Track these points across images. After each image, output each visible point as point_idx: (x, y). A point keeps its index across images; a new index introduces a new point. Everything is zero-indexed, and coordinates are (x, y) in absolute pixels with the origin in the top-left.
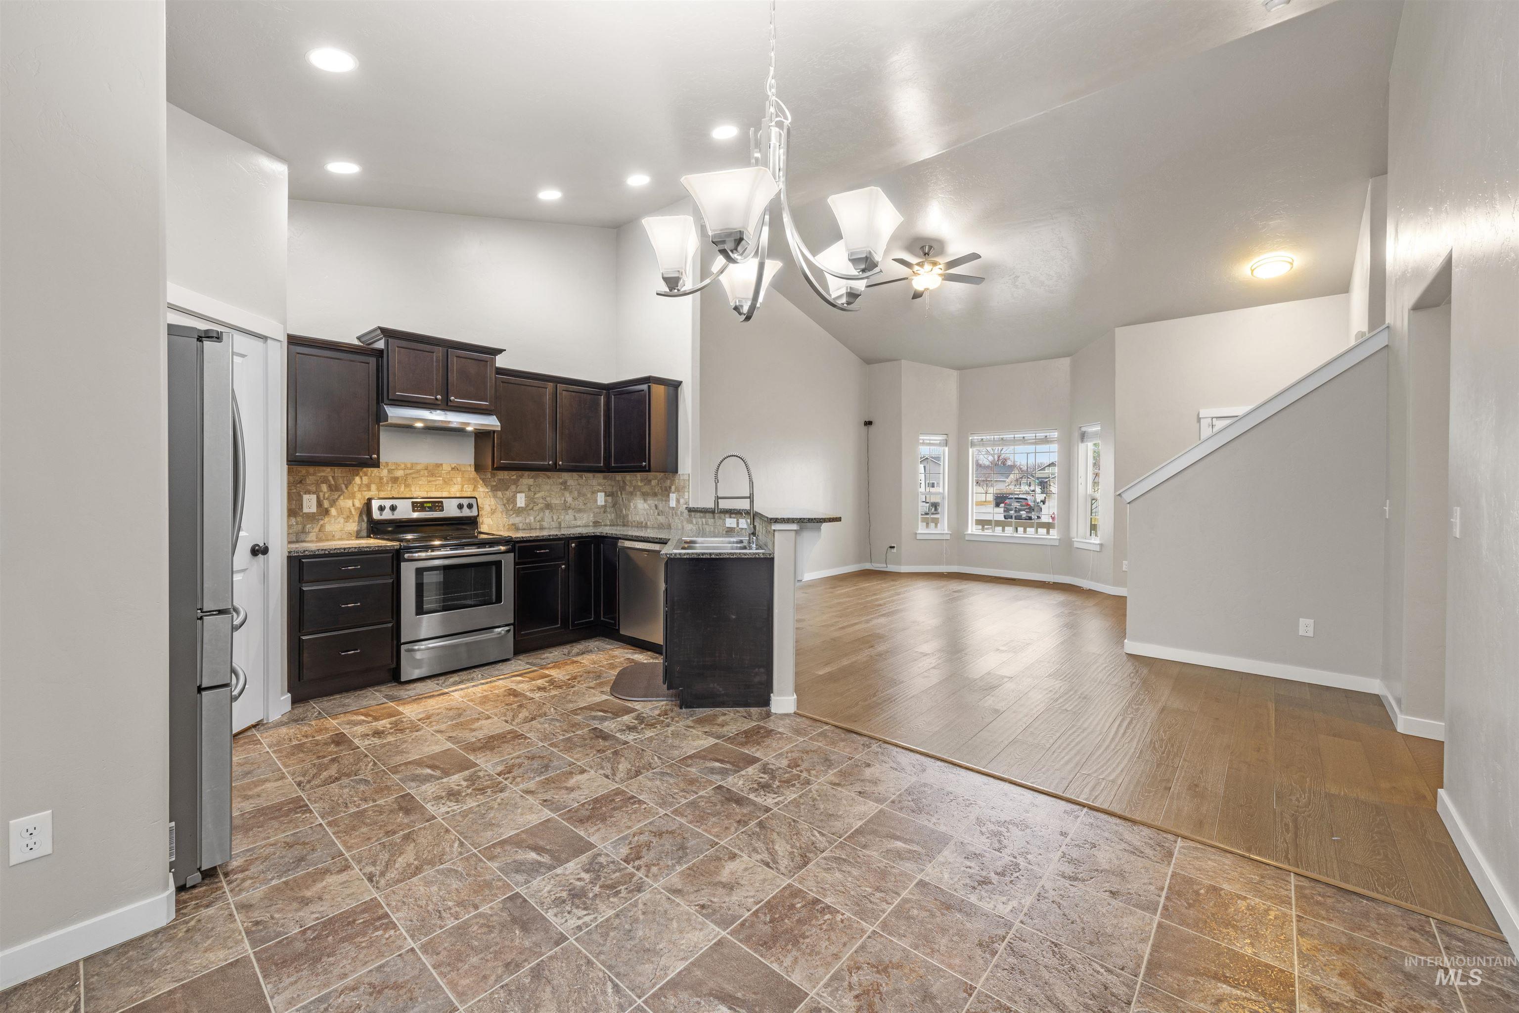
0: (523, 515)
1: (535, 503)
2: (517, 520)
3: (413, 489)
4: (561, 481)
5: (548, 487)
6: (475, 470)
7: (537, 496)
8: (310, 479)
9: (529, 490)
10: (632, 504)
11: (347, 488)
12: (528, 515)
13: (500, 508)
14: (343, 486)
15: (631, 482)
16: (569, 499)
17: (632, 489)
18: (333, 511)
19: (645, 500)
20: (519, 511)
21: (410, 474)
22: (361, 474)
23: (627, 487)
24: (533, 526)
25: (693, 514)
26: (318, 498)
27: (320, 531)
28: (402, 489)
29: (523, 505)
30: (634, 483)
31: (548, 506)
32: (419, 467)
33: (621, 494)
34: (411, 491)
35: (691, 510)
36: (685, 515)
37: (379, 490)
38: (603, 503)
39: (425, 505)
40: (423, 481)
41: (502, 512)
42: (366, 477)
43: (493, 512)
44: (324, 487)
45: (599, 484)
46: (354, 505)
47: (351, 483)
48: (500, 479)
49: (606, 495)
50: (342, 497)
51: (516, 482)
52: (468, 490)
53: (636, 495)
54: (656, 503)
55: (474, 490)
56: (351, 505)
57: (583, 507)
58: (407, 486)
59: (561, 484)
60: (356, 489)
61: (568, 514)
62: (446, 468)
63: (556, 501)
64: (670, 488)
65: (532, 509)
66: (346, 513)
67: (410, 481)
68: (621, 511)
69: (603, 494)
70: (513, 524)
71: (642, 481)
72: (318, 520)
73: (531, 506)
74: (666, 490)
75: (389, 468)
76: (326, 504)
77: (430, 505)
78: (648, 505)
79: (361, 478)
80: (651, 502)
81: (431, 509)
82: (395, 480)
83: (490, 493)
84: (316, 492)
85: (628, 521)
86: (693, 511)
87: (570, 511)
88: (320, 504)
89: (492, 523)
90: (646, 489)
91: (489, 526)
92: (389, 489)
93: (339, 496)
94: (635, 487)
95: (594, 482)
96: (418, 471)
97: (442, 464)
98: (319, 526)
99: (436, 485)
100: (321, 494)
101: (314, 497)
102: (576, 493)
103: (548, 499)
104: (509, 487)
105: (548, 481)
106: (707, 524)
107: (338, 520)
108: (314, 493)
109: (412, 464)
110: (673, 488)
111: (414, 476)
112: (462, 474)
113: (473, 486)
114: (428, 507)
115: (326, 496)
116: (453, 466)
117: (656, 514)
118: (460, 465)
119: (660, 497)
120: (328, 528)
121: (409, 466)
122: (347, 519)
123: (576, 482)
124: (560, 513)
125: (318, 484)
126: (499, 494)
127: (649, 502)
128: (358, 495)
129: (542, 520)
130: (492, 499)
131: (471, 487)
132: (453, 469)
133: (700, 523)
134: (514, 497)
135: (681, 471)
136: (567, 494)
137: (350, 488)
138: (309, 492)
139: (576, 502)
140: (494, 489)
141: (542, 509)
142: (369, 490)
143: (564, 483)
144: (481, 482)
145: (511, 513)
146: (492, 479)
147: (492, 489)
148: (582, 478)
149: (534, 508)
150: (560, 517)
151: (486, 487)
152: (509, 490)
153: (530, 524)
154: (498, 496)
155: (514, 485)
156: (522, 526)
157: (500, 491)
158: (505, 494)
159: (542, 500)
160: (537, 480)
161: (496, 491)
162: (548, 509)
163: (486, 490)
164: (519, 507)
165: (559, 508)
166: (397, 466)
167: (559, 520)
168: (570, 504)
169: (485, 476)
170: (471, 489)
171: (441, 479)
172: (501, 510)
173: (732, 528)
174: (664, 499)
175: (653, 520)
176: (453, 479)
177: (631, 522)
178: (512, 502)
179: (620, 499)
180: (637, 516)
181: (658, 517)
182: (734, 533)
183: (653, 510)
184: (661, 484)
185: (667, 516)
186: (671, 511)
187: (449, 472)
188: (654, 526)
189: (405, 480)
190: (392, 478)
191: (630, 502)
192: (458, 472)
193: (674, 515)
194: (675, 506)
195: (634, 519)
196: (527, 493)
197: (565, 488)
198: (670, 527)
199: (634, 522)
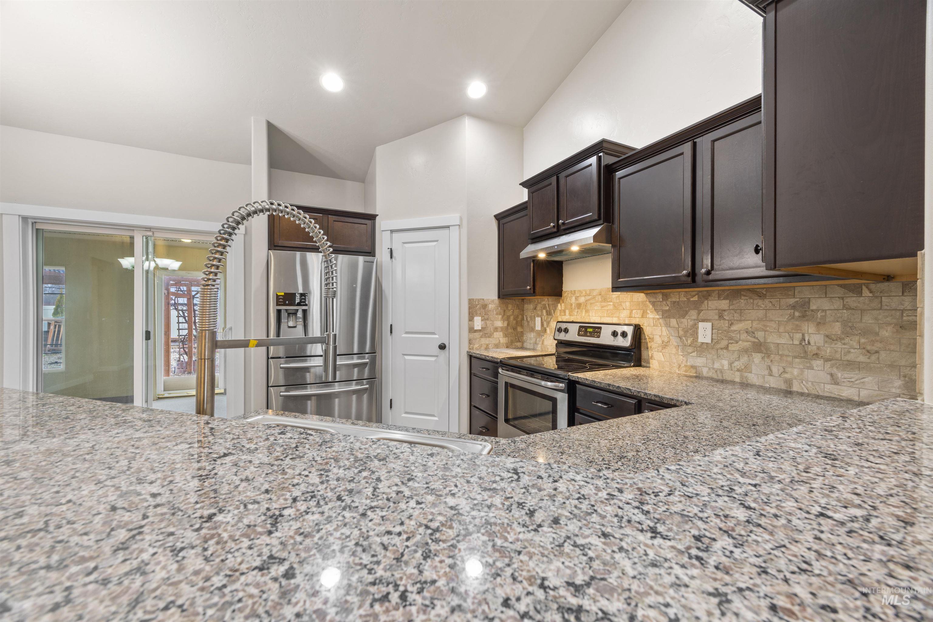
0: (709, 356)
1: (731, 338)
2: (699, 362)
3: (591, 314)
5: (761, 313)
7: (734, 328)
8: (539, 307)
9: (721, 317)
12: (718, 356)
13: (674, 341)
14: (553, 311)
16: (816, 337)
18: (548, 330)
20: (702, 349)
21: (589, 300)
22: (561, 302)
24: (728, 376)
26: (542, 320)
27: (542, 343)
28: (584, 314)
29: (708, 340)
32: (595, 293)
34: (589, 316)
37: (570, 314)
39: (588, 330)
40: (598, 306)
43: (665, 345)
44: (544, 311)
47: (556, 309)
48: (674, 302)
50: (553, 320)
51: (697, 305)
52: (636, 316)
55: (642, 317)
57: (862, 359)
58: (587, 311)
59: (793, 307)
60: (559, 313)
63: (779, 338)
65: (727, 348)
67: (588, 307)
70: (692, 367)
72: (542, 336)
73: (724, 343)
75: (576, 295)
76: (545, 325)
77: (591, 330)
79: (561, 305)
81: (592, 335)
82: (579, 306)
83: (661, 321)
87: (818, 363)
88: (542, 324)
89: (663, 360)
91: (660, 362)
92: (576, 314)
93: (551, 319)
96: (594, 297)
98: (542, 340)
99: (608, 310)
100: (543, 317)
101: (540, 319)
102: (837, 328)
103: (761, 334)
104: (687, 313)
105: (760, 302)
107: (550, 337)
113: (642, 311)
114: (590, 332)
115: (545, 318)
120: (546, 342)
123: (838, 304)
125: (542, 310)
126: (673, 322)
128: (560, 319)
129: (747, 368)
130: (664, 329)
131: (640, 312)
134: (695, 328)
136: (810, 328)
137: (555, 313)
138: (538, 316)
140: (666, 315)
141: (746, 351)
144: (651, 306)
145: (690, 351)
146: (664, 302)
147: (665, 315)
148: (860, 294)
149: (730, 348)
150: (789, 370)
151: (657, 312)
152: (687, 317)
153: (721, 372)
154: (671, 325)
155: (694, 309)
156: (708, 372)
157: (674, 318)
158: (682, 323)
159: (746, 335)
160: (735, 302)
161: (670, 318)
162: (760, 352)
163: (658, 317)
164: (703, 343)
165: (786, 352)
166: (582, 293)
167: (787, 376)
168: (818, 348)
169: (656, 298)
170: (639, 315)
171: (612, 303)
172: (675, 344)
176: (622, 303)
178: (692, 335)
187: (618, 297)
189: (586, 305)
190: (577, 304)
192: (626, 295)
196: (716, 322)
197: (804, 316)
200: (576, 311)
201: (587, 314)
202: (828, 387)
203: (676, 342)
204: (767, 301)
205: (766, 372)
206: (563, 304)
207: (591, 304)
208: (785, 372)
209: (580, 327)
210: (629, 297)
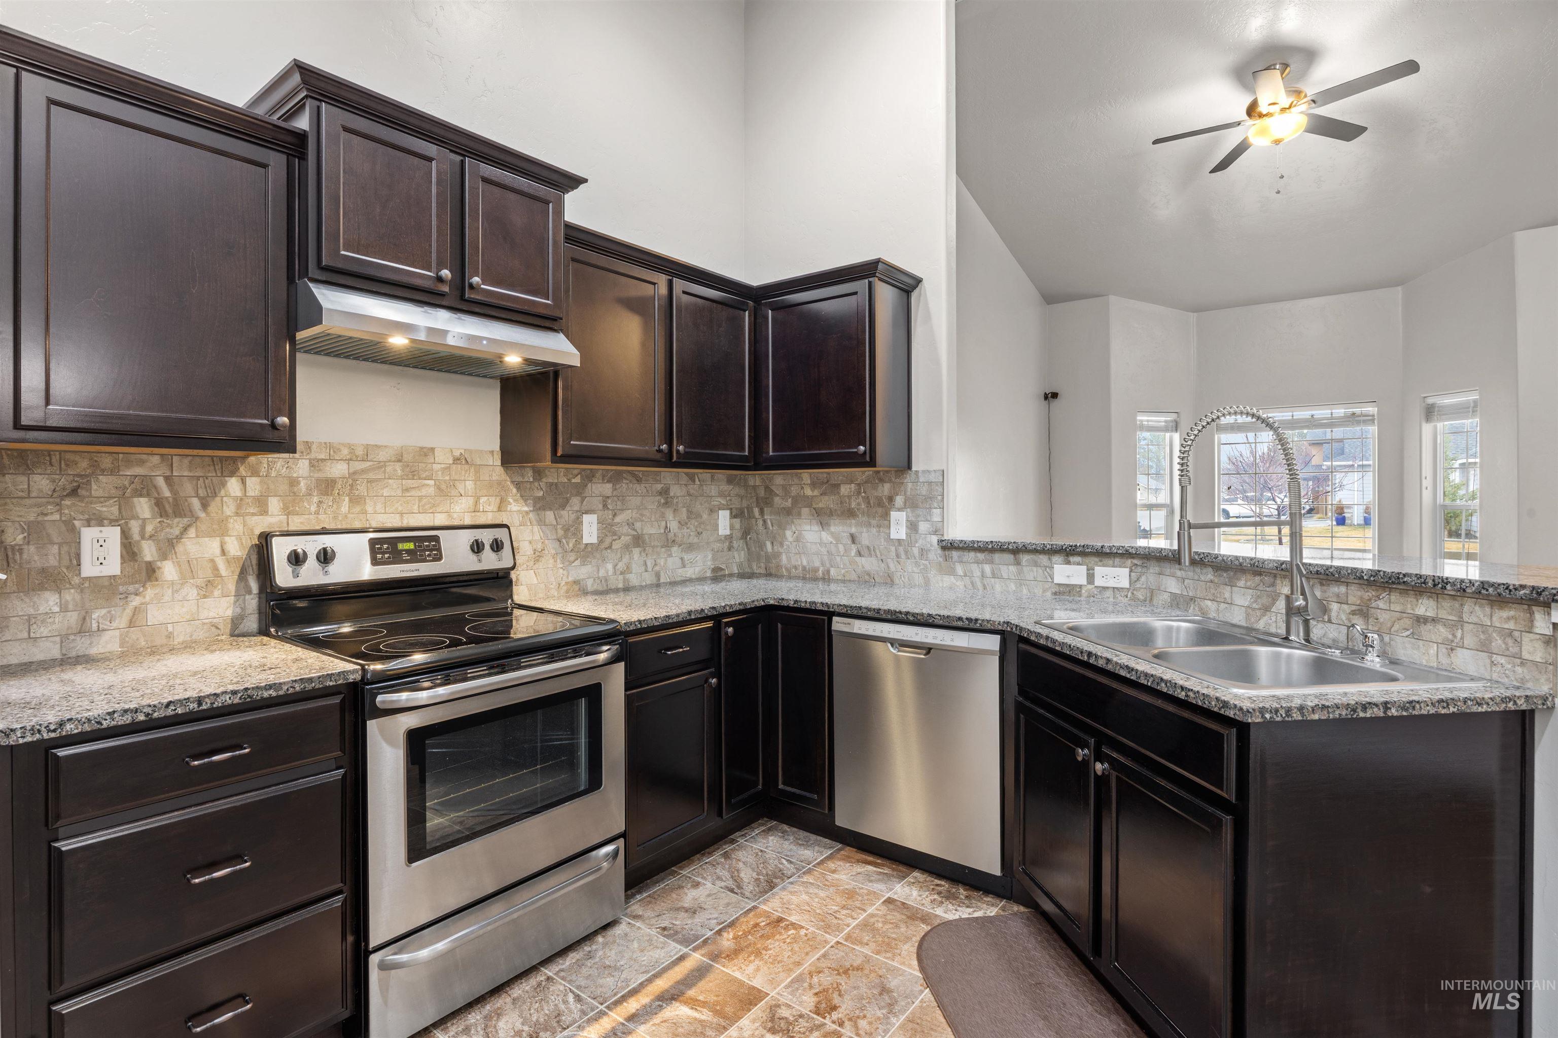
0: (594, 561)
1: (614, 534)
2: (583, 572)
3: (369, 508)
4: (659, 487)
5: (638, 499)
6: (502, 464)
7: (617, 519)
8: (102, 485)
9: (605, 506)
10: (788, 533)
11: (205, 506)
12: (604, 560)
13: (552, 547)
14: (196, 503)
15: (785, 488)
16: (674, 525)
17: (789, 503)
18: (169, 570)
19: (823, 525)
20: (586, 553)
21: (363, 471)
22: (242, 470)
23: (777, 500)
25: (955, 554)
26: (125, 535)
27: (131, 624)
28: (345, 507)
29: (594, 540)
30: (794, 490)
31: (638, 541)
32: (382, 456)
33: (762, 512)
34: (365, 512)
35: (948, 547)
36: (932, 556)
37: (288, 511)
38: (728, 532)
39: (401, 546)
40: (392, 488)
41: (554, 557)
42: (255, 480)
43: (538, 556)
44: (143, 507)
45: (722, 495)
46: (223, 552)
47: (215, 495)
48: (551, 484)
49: (733, 516)
50: (192, 532)
51: (579, 490)
52: (488, 508)
53: (799, 514)
54: (853, 530)
55: (499, 509)
56: (218, 551)
57: (696, 540)
59: (660, 492)
60: (229, 509)
61: (670, 555)
62: (443, 458)
63: (651, 529)
64: (891, 499)
65: (610, 547)
66: (205, 573)
67: (362, 489)
68: (762, 546)
69: (727, 513)
70: (576, 582)
71: (813, 485)
72: (126, 596)
73: (608, 541)
74: (880, 503)
75: (313, 456)
76: (148, 551)
77: (411, 546)
78: (832, 534)
79: (243, 482)
80: (840, 528)
81: (414, 557)
82: (327, 486)
83: (531, 515)
84: (121, 521)
85: (779, 567)
86: (958, 548)
87: (675, 549)
88: (129, 551)
89: (537, 582)
90: (827, 502)
92: (313, 508)
93: (185, 529)
94: (796, 500)
95: (713, 490)
96: (381, 465)
97: (432, 449)
98: (129, 611)
99: (421, 498)
100: (135, 526)
101: (113, 534)
103: (638, 525)
104: (567, 500)
105: (637, 487)
106: (994, 576)
107: (184, 592)
108: (113, 522)
109: (367, 447)
110: (899, 500)
111: (371, 476)
112: (477, 472)
113: (498, 499)
114: (408, 552)
115: (149, 528)
116: (457, 454)
117: (853, 553)
118: (470, 451)
119: (862, 518)
120: (155, 615)
121: (360, 452)
122: (207, 588)
123: (684, 489)
124: (658, 554)
125: (123, 499)
126: (550, 515)
127: (833, 529)
128: (236, 526)
129: (628, 569)
130: (536, 528)
131: (494, 502)
132: (457, 460)
133: (977, 573)
134: (578, 522)
135: (918, 464)
136: (669, 515)
137: (213, 507)
138: (99, 520)
139: (685, 530)
140: (540, 505)
141: (626, 548)
142: (264, 512)
143: (665, 492)
144: (514, 490)
145: (572, 559)
146: (536, 484)
147: (538, 506)
148: (694, 481)
149: (613, 547)
150: (658, 561)
151: (525, 501)
152: (568, 508)
153: (606, 580)
154: (547, 521)
155: (576, 495)
156: (593, 585)
157: (551, 509)
158: (561, 517)
159: (627, 527)
160: (618, 486)
161: (544, 510)
162: (638, 546)
163: (526, 509)
164: (587, 544)
165: (656, 543)
166: (337, 450)
167: (657, 568)
168: (675, 535)
169: (523, 476)
170: (493, 507)
171: (431, 482)
172: (553, 552)
173: (1073, 586)
174: (874, 522)
175: (844, 564)
176: (457, 484)
177: (787, 569)
178: (574, 534)
179: (760, 522)
180: (802, 555)
181: (858, 559)
182: (1080, 596)
183: (844, 545)
184: (865, 492)
185: (883, 557)
186: (893, 549)
187: (448, 468)
188: (847, 578)
189: (351, 485)
190: (319, 481)
191: (785, 529)
192: (467, 467)
193: (903, 556)
194: (904, 537)
195: (794, 563)
196: (601, 513)
197: (666, 503)
198: (892, 581)
199: (796, 568)
200: (315, 499)
202: (680, 571)
203: (553, 548)
204: (643, 485)
205: (643, 568)
206: (252, 482)
208: (656, 565)
209: (373, 542)
210: (472, 470)
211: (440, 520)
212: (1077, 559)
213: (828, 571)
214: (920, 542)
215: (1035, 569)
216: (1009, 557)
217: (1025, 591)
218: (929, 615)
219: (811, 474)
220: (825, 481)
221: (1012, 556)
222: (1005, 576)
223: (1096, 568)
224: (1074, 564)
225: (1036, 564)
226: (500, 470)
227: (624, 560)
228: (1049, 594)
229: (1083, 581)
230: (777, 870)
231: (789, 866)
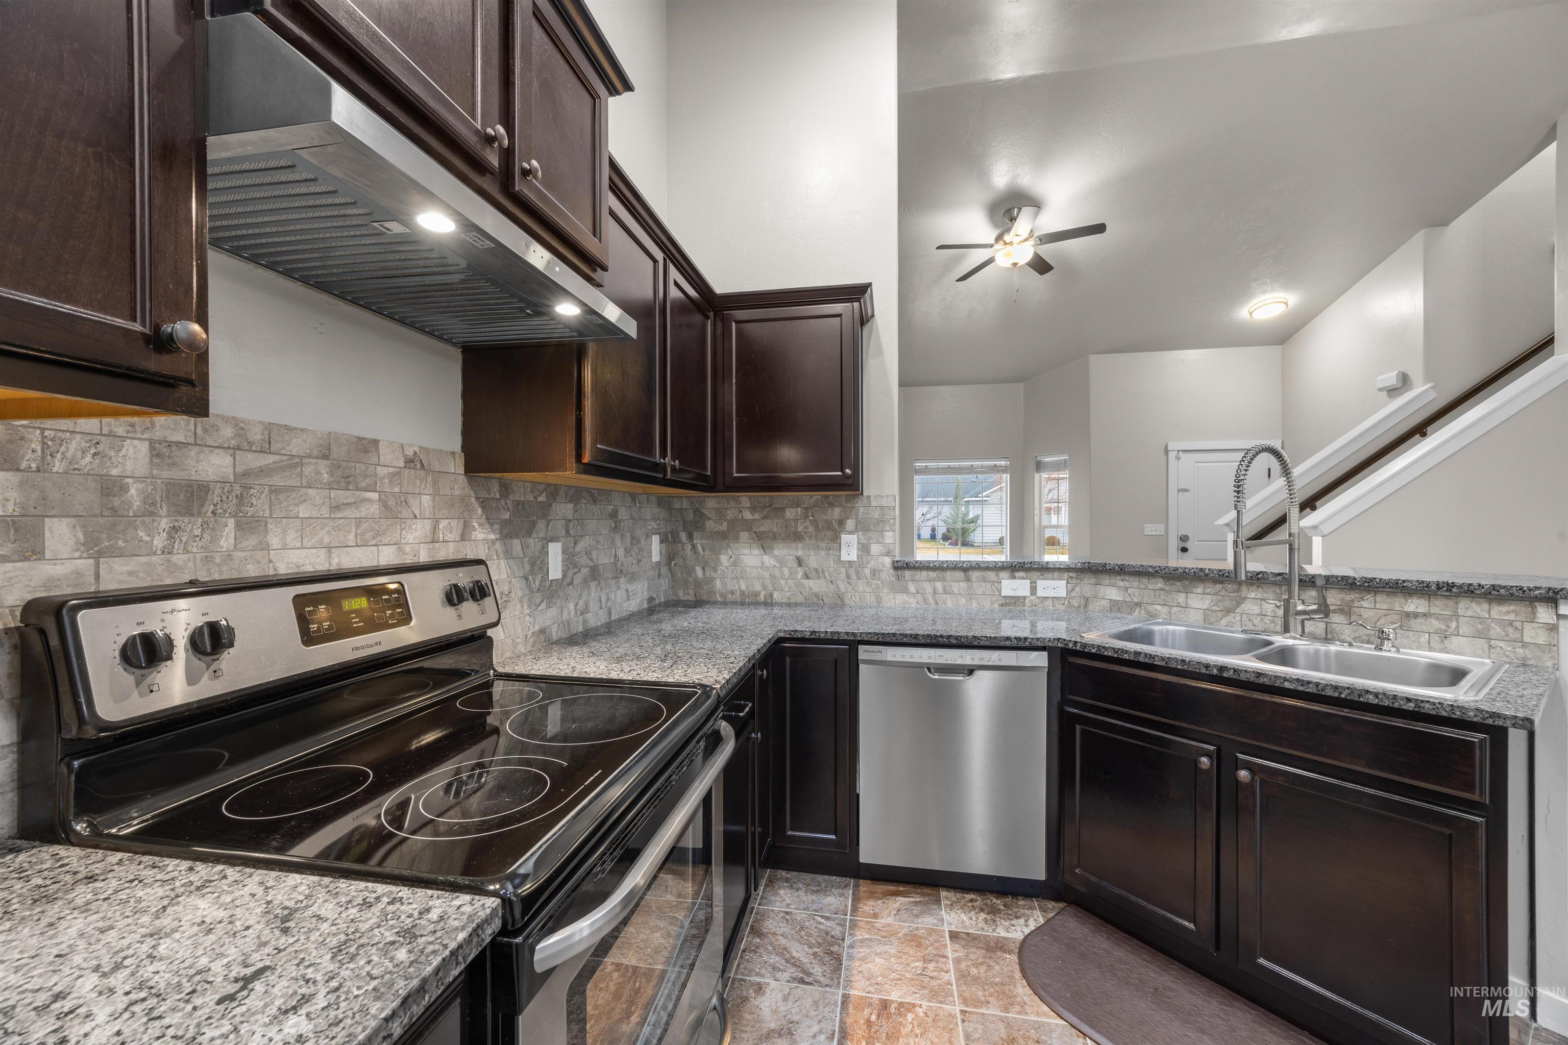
0: (558, 602)
1: (575, 565)
2: (548, 616)
3: (274, 540)
4: (611, 509)
5: (595, 525)
6: (466, 472)
7: (578, 547)
9: (567, 532)
10: (724, 558)
12: (566, 599)
13: (523, 586)
15: (719, 511)
19: (765, 549)
20: (551, 592)
21: (262, 472)
23: (709, 524)
24: (575, 627)
25: (908, 574)
28: (227, 539)
30: (731, 514)
31: (595, 572)
32: (297, 446)
33: (690, 537)
34: (266, 547)
35: (902, 567)
36: (884, 576)
37: (97, 549)
38: (658, 559)
39: (347, 606)
40: (313, 504)
41: (526, 599)
45: (654, 519)
48: (519, 503)
49: (661, 542)
51: (545, 512)
52: (449, 537)
53: (736, 538)
54: (800, 553)
55: (463, 537)
57: (637, 569)
59: (611, 516)
61: (619, 588)
62: (390, 458)
63: (604, 559)
64: (841, 523)
65: (571, 583)
67: (260, 505)
68: (690, 571)
69: (658, 537)
70: (542, 631)
71: (753, 509)
73: (570, 574)
74: (829, 526)
77: (361, 603)
78: (776, 558)
80: (785, 552)
81: (370, 621)
82: (190, 497)
83: (500, 545)
85: (712, 592)
86: (911, 568)
87: (622, 580)
89: (502, 636)
90: (765, 526)
92: (159, 542)
94: (732, 524)
95: (648, 511)
96: (294, 463)
97: (375, 442)
99: (359, 521)
102: (629, 537)
103: (594, 554)
104: (534, 524)
105: (594, 509)
106: (946, 592)
109: (269, 428)
110: (850, 524)
111: (277, 480)
112: (435, 482)
113: (461, 522)
114: (359, 613)
116: (410, 452)
117: (799, 576)
118: (426, 450)
119: (809, 542)
121: (256, 435)
123: (628, 511)
124: (610, 587)
126: (516, 543)
127: (776, 552)
129: (586, 608)
130: (502, 564)
131: (456, 527)
132: (409, 462)
133: (929, 590)
134: (544, 553)
135: (870, 488)
136: (618, 541)
139: (629, 558)
140: (508, 532)
143: (614, 515)
144: (480, 511)
145: (538, 601)
146: (503, 502)
147: (505, 532)
149: (575, 582)
150: (610, 595)
151: (491, 525)
152: (534, 535)
153: (569, 624)
154: (514, 552)
155: (542, 518)
156: (557, 632)
157: (517, 537)
158: (527, 546)
159: (585, 557)
160: (579, 508)
161: (511, 537)
162: (595, 579)
163: (492, 536)
164: (552, 581)
165: (608, 575)
167: (609, 604)
168: (622, 564)
169: (488, 490)
170: (454, 536)
171: (374, 496)
172: (520, 594)
173: (1018, 598)
174: (823, 545)
175: (790, 587)
176: (410, 499)
177: (721, 595)
178: (540, 569)
179: (688, 547)
180: (741, 581)
181: (805, 582)
182: (1024, 606)
183: (790, 569)
184: (813, 516)
185: (833, 579)
186: (843, 570)
187: (396, 475)
188: (792, 601)
189: (240, 498)
190: (172, 487)
191: (719, 554)
192: (422, 473)
193: (854, 577)
194: (855, 559)
195: (730, 588)
196: (563, 539)
197: (615, 528)
198: (842, 601)
199: (732, 593)
200: (164, 523)
201: (252, 541)
202: (626, 604)
203: (521, 589)
204: (598, 506)
207: (275, 491)
208: (608, 599)
209: (299, 602)
210: (430, 479)
211: (387, 557)
212: (1022, 574)
213: (771, 595)
214: (872, 563)
215: (983, 584)
216: (960, 574)
217: (975, 605)
218: (974, 637)
219: (750, 497)
220: (768, 504)
221: (962, 574)
222: (956, 591)
223: (1039, 582)
224: (1019, 578)
225: (985, 580)
226: (462, 480)
227: (583, 597)
228: (996, 606)
229: (1027, 593)
230: (823, 934)
231: (829, 923)
